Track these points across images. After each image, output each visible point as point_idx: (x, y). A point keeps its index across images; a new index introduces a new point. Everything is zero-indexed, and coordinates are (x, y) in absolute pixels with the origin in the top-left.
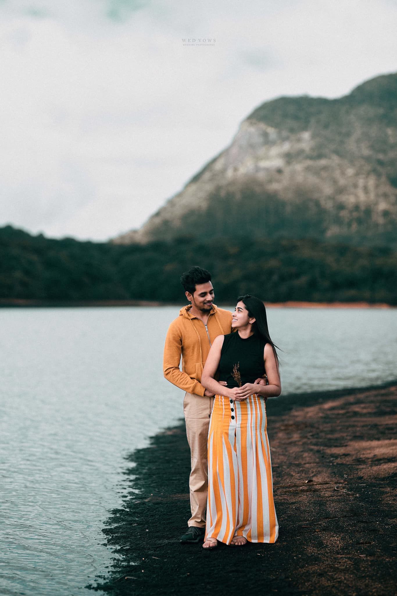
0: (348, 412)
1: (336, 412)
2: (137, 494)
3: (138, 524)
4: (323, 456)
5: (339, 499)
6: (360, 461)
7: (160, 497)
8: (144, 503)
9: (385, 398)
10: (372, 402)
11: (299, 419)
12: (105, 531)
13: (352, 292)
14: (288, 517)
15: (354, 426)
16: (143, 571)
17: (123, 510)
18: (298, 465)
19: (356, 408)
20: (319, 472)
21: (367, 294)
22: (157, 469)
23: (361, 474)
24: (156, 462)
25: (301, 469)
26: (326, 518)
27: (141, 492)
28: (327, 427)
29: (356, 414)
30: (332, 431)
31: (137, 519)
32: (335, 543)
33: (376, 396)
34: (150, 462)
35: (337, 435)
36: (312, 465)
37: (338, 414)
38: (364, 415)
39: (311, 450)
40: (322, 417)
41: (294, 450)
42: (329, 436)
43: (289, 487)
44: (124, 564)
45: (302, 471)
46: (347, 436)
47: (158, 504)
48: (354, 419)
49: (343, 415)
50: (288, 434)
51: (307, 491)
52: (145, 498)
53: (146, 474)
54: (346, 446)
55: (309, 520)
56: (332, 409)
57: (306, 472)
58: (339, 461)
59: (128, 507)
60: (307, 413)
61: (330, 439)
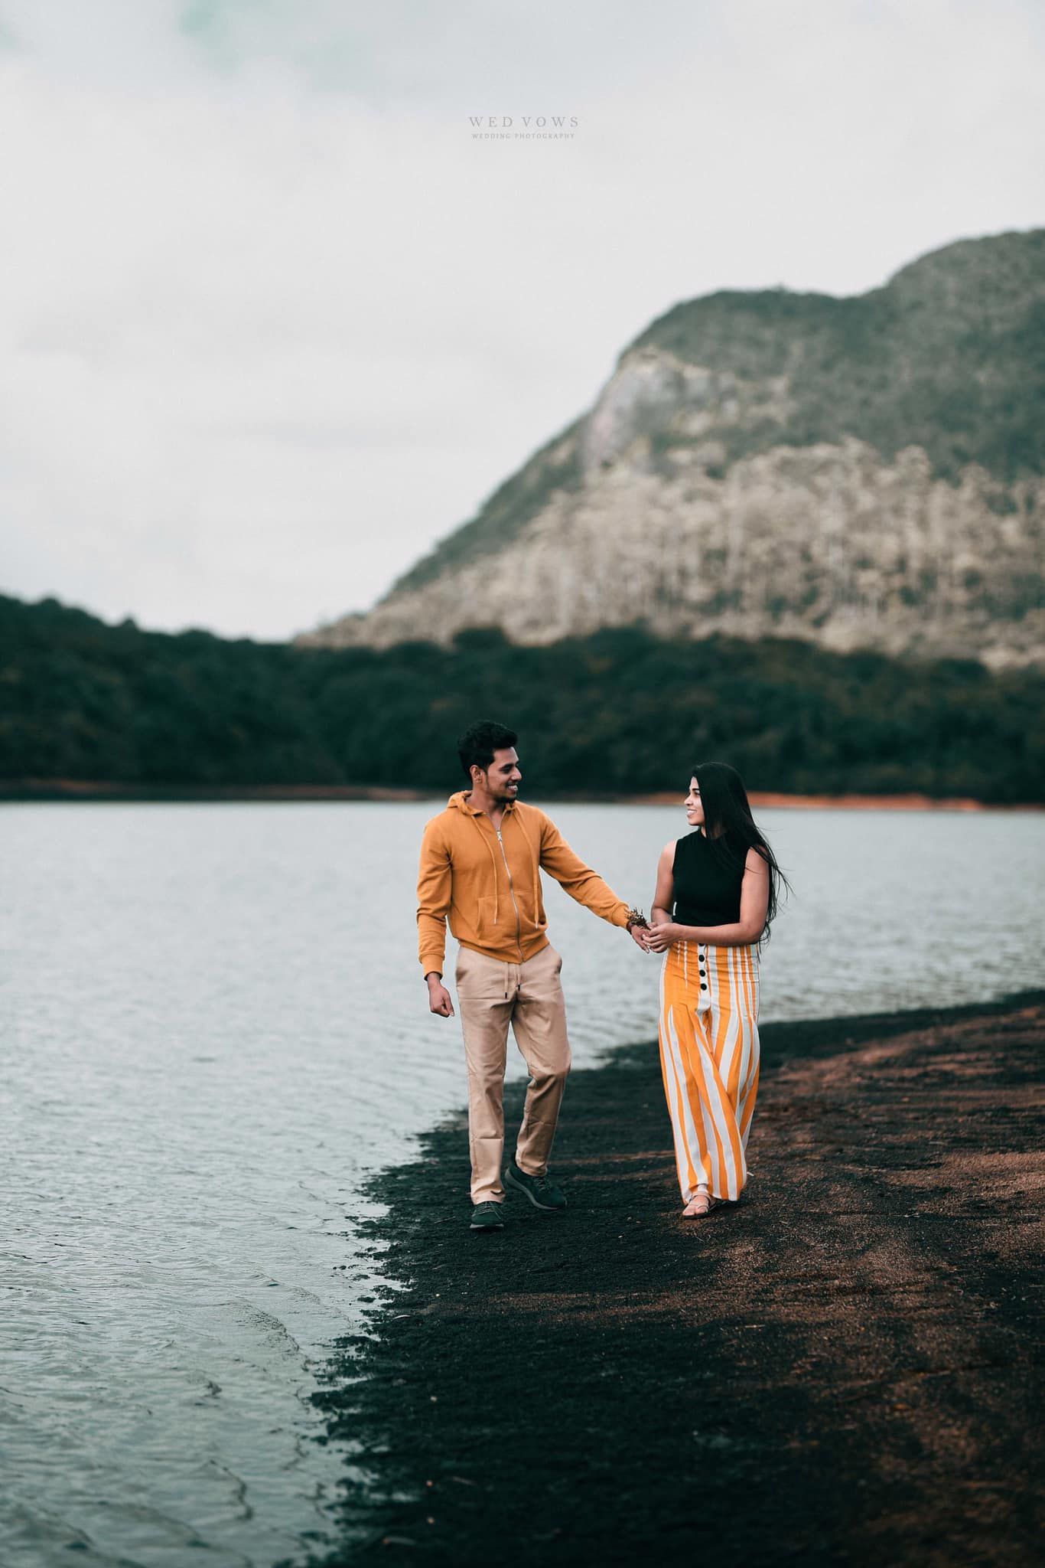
0: (926, 1075)
1: (895, 1073)
2: (398, 1294)
3: (409, 1380)
4: (882, 1193)
5: (944, 1315)
6: (981, 1208)
7: (458, 1301)
8: (419, 1320)
9: (1012, 1037)
10: (982, 1048)
11: (802, 1091)
12: (319, 1400)
13: (890, 770)
14: (813, 1364)
15: (948, 1111)
16: (431, 1521)
17: (364, 1340)
18: (820, 1218)
19: (947, 1064)
20: (879, 1239)
21: (927, 774)
22: (444, 1223)
23: (990, 1245)
24: (441, 1203)
25: (829, 1228)
26: (919, 1370)
27: (408, 1287)
28: (879, 1114)
29: (947, 1079)
30: (895, 1126)
31: (403, 1365)
32: (956, 1445)
33: (991, 1031)
34: (423, 1204)
35: (908, 1137)
36: (858, 1218)
37: (902, 1079)
38: (971, 1082)
39: (849, 1176)
40: (859, 1087)
41: (802, 1174)
42: (889, 1138)
43: (805, 1278)
44: (378, 1497)
45: (833, 1235)
46: (935, 1138)
47: (455, 1321)
48: (945, 1093)
49: (913, 1080)
50: (779, 1130)
51: (854, 1291)
52: (422, 1305)
53: (417, 1236)
54: (938, 1166)
55: (871, 1377)
56: (884, 1064)
57: (845, 1237)
58: (925, 1207)
59: (376, 1329)
60: (822, 1074)
61: (892, 1148)
